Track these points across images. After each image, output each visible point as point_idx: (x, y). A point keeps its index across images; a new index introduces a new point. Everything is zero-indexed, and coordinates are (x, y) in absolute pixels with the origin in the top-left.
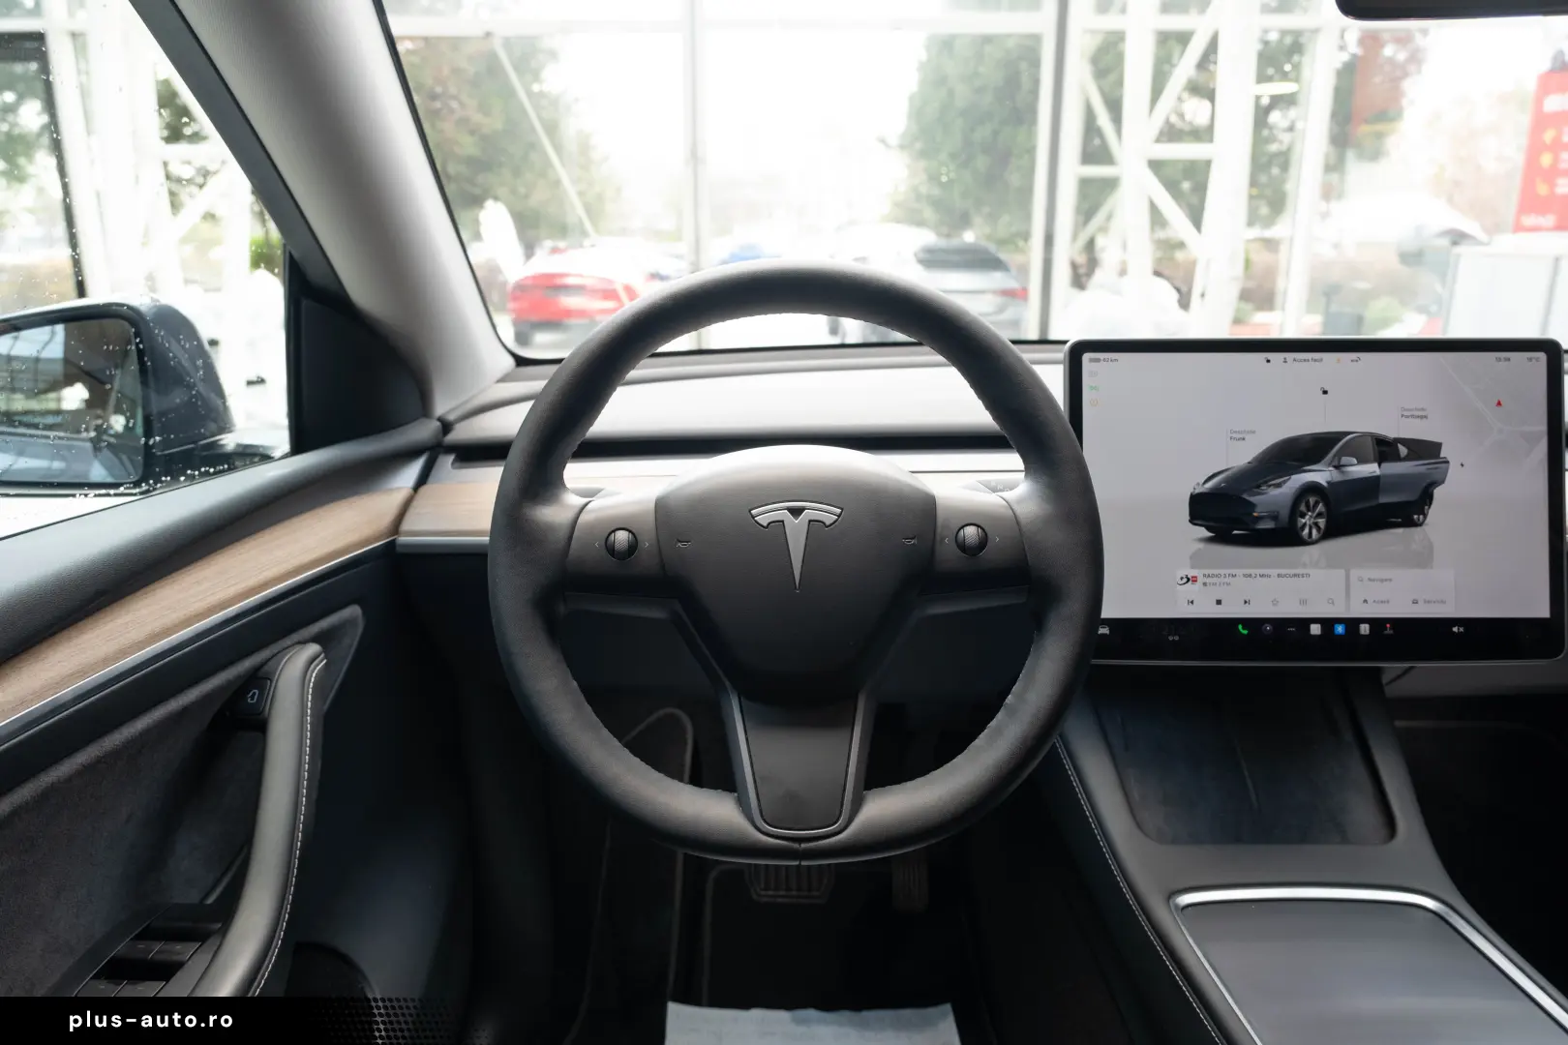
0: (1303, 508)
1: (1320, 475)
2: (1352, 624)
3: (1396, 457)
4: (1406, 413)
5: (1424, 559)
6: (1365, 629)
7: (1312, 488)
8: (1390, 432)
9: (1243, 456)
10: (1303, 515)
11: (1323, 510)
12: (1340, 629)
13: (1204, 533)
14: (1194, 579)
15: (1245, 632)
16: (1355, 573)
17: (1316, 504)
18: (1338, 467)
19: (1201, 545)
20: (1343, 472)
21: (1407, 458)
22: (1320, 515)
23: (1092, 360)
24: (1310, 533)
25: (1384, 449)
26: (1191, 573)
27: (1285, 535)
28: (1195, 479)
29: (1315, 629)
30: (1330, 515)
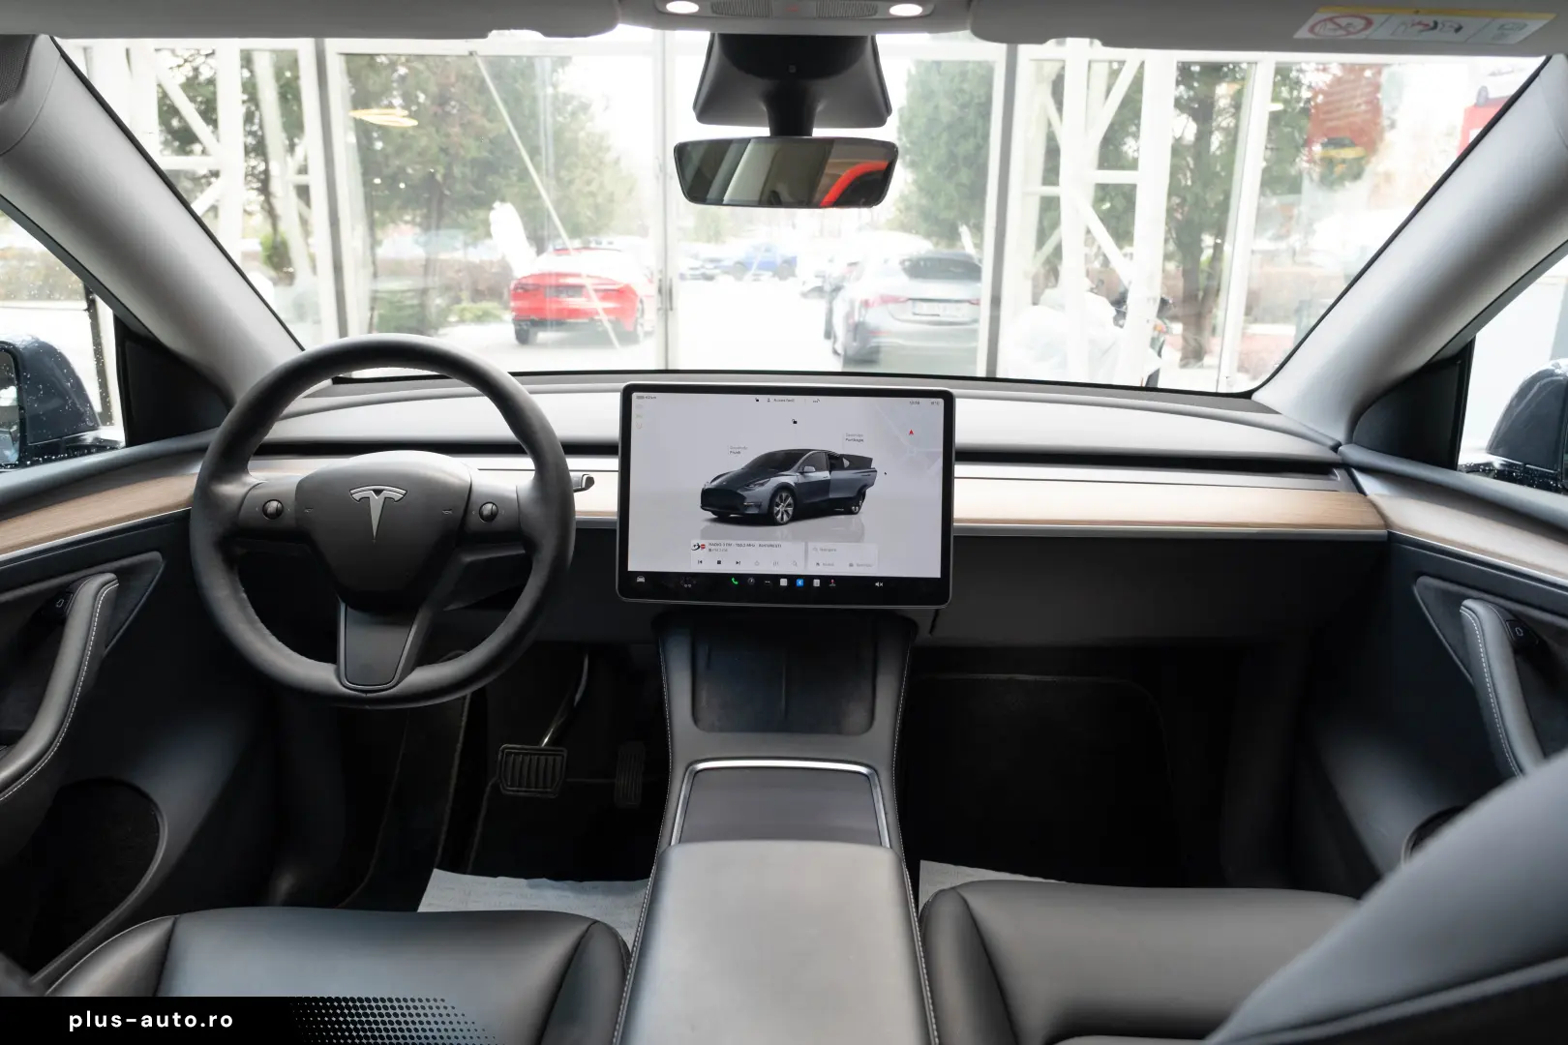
0: (778, 500)
1: (790, 478)
2: (809, 579)
3: (842, 468)
4: (850, 438)
5: (858, 537)
6: (817, 583)
7: (785, 487)
8: (838, 450)
9: (738, 464)
10: (778, 506)
11: (792, 502)
12: (800, 583)
13: (711, 515)
14: (703, 547)
15: (736, 583)
16: (811, 545)
17: (787, 498)
18: (802, 473)
19: (708, 524)
20: (805, 477)
21: (849, 468)
22: (789, 505)
23: (639, 397)
24: (782, 518)
25: (834, 461)
26: (701, 542)
27: (766, 518)
28: (705, 479)
29: (784, 582)
30: (796, 505)
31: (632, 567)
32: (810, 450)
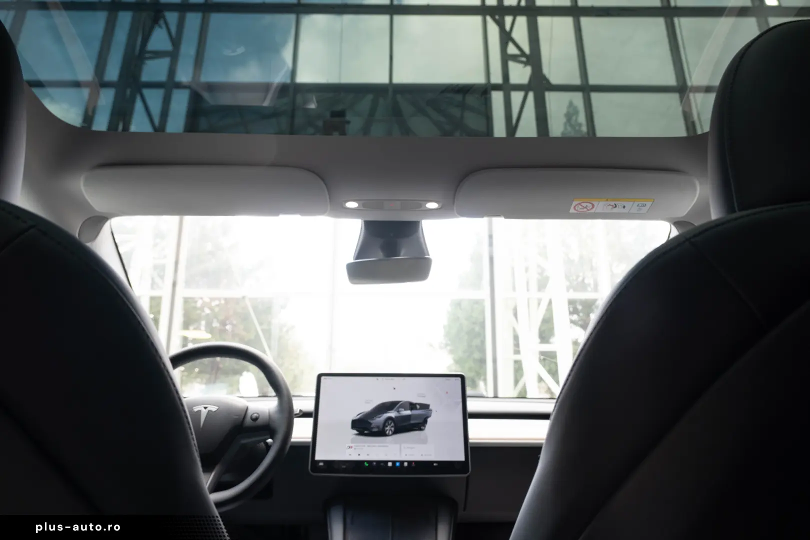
1: (392, 414)
2: (402, 462)
3: (416, 409)
4: (420, 396)
5: (424, 441)
6: (406, 464)
7: (390, 418)
8: (414, 401)
9: (368, 408)
10: (387, 427)
11: (393, 425)
12: (398, 464)
13: (355, 432)
14: (352, 447)
15: (367, 465)
16: (403, 445)
17: (391, 423)
18: (398, 412)
19: (354, 436)
20: (400, 414)
21: (420, 409)
22: (392, 427)
23: (325, 379)
24: (389, 433)
25: (412, 406)
26: (351, 445)
27: (381, 433)
28: (354, 415)
29: (390, 464)
30: (395, 426)
31: (317, 458)
32: (400, 402)
